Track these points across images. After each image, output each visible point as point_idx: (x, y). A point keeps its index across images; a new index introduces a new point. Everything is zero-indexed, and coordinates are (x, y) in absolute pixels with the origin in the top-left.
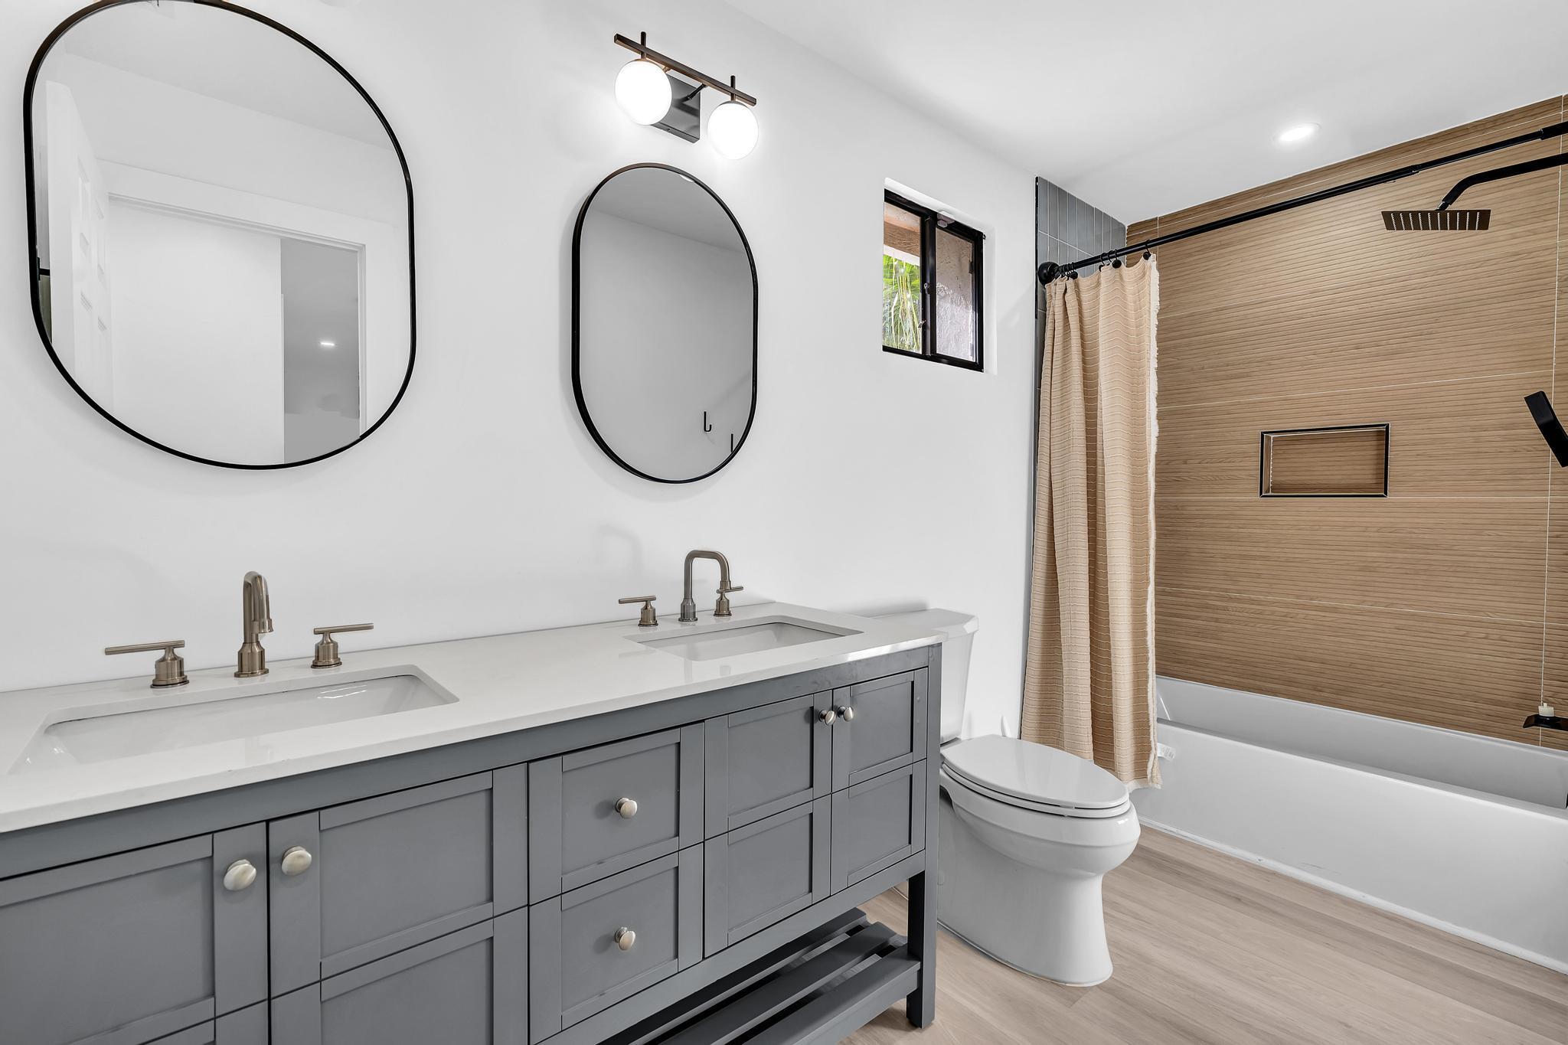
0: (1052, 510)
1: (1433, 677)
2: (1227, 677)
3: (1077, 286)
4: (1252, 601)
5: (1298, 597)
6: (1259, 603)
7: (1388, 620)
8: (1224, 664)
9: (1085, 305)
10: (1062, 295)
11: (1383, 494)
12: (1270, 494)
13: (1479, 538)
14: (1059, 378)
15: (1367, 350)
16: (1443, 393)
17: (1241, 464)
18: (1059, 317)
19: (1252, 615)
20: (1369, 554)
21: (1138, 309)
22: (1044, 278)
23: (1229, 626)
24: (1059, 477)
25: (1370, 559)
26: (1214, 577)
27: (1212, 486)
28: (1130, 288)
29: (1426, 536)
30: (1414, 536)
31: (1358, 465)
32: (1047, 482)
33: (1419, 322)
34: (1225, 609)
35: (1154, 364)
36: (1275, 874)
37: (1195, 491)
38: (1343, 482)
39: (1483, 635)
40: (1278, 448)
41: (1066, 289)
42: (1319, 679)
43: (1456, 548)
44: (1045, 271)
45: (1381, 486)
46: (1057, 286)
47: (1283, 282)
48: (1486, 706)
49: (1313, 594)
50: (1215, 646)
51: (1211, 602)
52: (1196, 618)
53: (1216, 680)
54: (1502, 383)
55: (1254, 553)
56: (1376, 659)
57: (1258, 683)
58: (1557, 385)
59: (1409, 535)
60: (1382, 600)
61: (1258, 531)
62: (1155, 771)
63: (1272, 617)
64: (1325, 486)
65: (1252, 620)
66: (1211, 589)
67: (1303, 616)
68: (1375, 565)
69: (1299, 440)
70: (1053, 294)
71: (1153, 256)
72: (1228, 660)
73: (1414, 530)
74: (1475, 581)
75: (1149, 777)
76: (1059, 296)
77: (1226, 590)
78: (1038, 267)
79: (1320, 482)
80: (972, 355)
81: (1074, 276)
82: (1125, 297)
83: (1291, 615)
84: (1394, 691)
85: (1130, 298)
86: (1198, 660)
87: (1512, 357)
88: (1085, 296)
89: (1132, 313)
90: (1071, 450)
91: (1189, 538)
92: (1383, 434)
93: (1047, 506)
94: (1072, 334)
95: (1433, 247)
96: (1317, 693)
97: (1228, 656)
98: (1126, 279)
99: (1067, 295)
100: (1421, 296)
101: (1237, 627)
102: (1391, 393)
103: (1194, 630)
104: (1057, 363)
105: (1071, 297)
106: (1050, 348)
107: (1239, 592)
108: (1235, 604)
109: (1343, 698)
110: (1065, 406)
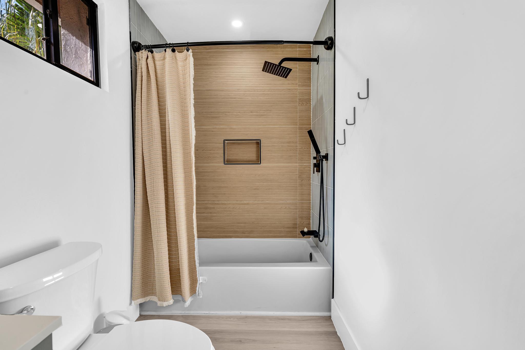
0: (144, 171)
1: (274, 223)
2: (215, 234)
3: (153, 57)
4: (223, 204)
5: (237, 201)
6: (225, 204)
7: (263, 206)
8: (214, 229)
9: (158, 67)
10: (146, 59)
11: (260, 163)
12: (226, 163)
13: (283, 177)
14: (146, 102)
15: (254, 113)
16: (274, 131)
17: (217, 152)
18: (144, 70)
19: (223, 209)
20: (257, 184)
21: (184, 75)
22: (135, 49)
23: (215, 214)
24: (148, 154)
25: (257, 186)
26: (209, 196)
27: (207, 160)
28: (180, 64)
29: (271, 177)
30: (268, 177)
31: (250, 153)
32: (141, 157)
33: (268, 106)
34: (214, 208)
35: (192, 102)
36: (246, 317)
37: (202, 162)
38: (248, 159)
39: (285, 207)
40: (228, 146)
41: (148, 57)
42: (244, 229)
43: (278, 180)
44: (135, 45)
45: (258, 161)
46: (143, 54)
47: (229, 84)
48: (286, 229)
49: (242, 199)
50: (211, 223)
51: (208, 206)
52: (204, 213)
53: (212, 236)
54: (287, 129)
55: (223, 186)
56: (259, 219)
57: (225, 234)
58: (299, 131)
59: (267, 177)
60: (261, 199)
61: (223, 177)
62: (199, 290)
63: (229, 209)
64: (242, 160)
65: (223, 211)
66: (208, 201)
67: (238, 208)
68: (258, 187)
69: (234, 143)
70: (141, 58)
71: (190, 51)
72: (215, 228)
73: (268, 175)
74: (283, 191)
75: (197, 294)
76: (144, 59)
77: (214, 201)
78: (132, 42)
79: (241, 159)
80: (91, 77)
81: (152, 52)
82: (178, 68)
83: (235, 208)
84: (264, 229)
85: (180, 68)
86: (205, 229)
87: (289, 121)
88: (158, 63)
89: (181, 76)
90: (153, 140)
91: (200, 181)
92: (258, 143)
93: (141, 169)
94: (152, 80)
95: (270, 82)
96: (244, 234)
97: (216, 226)
98: (178, 58)
99: (148, 60)
100: (268, 98)
101: (218, 214)
102: (261, 129)
103: (203, 218)
104: (144, 94)
105: (150, 61)
106: (140, 86)
107: (218, 201)
108: (217, 206)
109: (251, 234)
110: (149, 117)
